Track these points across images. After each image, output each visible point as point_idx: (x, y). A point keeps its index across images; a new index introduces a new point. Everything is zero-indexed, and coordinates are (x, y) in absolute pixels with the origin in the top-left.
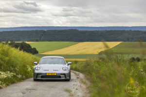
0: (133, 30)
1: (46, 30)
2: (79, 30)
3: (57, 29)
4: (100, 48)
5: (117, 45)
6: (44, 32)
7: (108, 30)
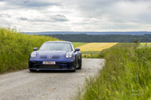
0: (126, 34)
1: (64, 34)
2: (88, 34)
3: (72, 34)
4: (103, 47)
5: (112, 46)
6: (63, 35)
7: (108, 34)
